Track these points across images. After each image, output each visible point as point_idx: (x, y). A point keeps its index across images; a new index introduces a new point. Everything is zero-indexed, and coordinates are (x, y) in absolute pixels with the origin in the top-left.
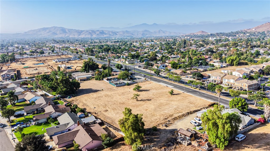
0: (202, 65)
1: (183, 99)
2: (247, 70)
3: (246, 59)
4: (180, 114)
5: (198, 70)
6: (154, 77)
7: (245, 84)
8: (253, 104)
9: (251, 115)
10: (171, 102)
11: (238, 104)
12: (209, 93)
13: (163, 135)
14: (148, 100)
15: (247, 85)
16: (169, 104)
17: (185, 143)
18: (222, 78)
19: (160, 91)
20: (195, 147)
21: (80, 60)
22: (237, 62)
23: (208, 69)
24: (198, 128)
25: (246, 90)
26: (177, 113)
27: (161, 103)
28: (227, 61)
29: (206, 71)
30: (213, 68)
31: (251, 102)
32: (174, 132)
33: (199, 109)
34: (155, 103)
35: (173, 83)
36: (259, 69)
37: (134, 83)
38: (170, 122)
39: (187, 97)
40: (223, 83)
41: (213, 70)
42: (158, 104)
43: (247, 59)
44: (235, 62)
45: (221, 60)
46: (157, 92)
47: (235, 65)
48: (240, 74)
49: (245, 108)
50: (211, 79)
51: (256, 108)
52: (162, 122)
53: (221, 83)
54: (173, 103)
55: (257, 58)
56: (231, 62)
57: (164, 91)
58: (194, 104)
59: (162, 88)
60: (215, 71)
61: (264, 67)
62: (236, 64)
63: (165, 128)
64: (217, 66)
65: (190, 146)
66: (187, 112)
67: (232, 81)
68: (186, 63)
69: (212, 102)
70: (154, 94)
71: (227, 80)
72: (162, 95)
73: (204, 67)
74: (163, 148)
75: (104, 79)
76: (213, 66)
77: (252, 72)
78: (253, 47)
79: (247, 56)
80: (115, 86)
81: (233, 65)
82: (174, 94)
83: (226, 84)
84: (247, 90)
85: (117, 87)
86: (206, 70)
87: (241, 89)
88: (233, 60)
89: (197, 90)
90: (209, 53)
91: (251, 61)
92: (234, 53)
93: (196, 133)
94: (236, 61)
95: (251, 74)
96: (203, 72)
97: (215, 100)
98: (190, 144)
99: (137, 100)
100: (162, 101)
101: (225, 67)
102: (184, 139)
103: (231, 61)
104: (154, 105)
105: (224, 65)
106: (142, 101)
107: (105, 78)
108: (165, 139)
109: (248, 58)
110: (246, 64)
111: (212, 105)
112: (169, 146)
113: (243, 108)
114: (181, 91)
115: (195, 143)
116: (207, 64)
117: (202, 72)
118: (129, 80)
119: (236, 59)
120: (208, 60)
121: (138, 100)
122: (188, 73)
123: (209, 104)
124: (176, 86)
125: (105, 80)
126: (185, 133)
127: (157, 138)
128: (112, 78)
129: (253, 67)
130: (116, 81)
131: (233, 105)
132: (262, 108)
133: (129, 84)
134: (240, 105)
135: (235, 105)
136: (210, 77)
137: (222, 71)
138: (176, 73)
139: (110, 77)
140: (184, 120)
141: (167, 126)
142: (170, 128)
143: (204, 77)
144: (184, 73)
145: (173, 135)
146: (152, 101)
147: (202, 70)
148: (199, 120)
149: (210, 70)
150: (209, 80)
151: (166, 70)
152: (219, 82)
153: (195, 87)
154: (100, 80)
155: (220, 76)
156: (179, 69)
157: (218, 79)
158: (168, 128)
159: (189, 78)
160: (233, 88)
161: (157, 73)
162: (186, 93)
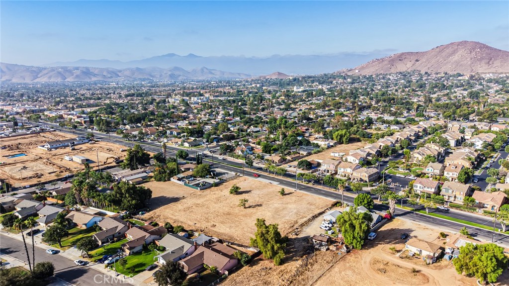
0: (302, 145)
1: (298, 199)
2: (362, 153)
3: (357, 132)
4: (305, 219)
5: (299, 153)
6: (245, 169)
7: (364, 174)
8: (377, 198)
9: (378, 212)
10: (286, 205)
11: (364, 201)
12: (327, 189)
13: (297, 245)
14: (258, 205)
15: (367, 175)
16: (287, 208)
17: (324, 249)
18: (336, 167)
19: (265, 191)
20: (333, 251)
21: (94, 143)
22: (347, 139)
23: (313, 152)
24: (330, 232)
25: (366, 181)
26: (301, 218)
27: (277, 209)
28: (334, 137)
29: (310, 155)
30: (319, 149)
31: (374, 196)
32: (307, 239)
33: (323, 210)
34: (270, 209)
35: (276, 177)
36: (376, 150)
37: (222, 181)
38: (299, 230)
39: (303, 197)
40: (338, 173)
41: (319, 152)
42: (274, 210)
43: (358, 133)
44: (344, 139)
45: (327, 136)
46: (262, 193)
47: (344, 142)
48: (356, 159)
49: (371, 205)
50: (322, 168)
51: (381, 203)
52: (290, 231)
53: (336, 173)
54: (290, 206)
55: (369, 128)
56: (340, 139)
57: (271, 190)
58: (314, 205)
59: (265, 186)
60: (321, 153)
61: (381, 146)
62: (346, 142)
63: (295, 237)
64: (323, 146)
65: (329, 251)
66: (311, 215)
67: (349, 170)
68: (277, 142)
69: (334, 200)
70: (260, 196)
71: (342, 170)
72: (271, 197)
73: (306, 148)
74: (304, 256)
75: (172, 179)
76: (318, 146)
77: (369, 154)
78: (362, 109)
79: (358, 128)
80: (198, 189)
82: (285, 195)
83: (342, 175)
84: (368, 181)
85: (202, 191)
86: (309, 154)
87: (361, 180)
88: (341, 136)
89: (310, 185)
90: (305, 121)
91: (364, 136)
92: (339, 122)
93: (330, 238)
94: (346, 137)
95: (368, 157)
96: (307, 156)
97: (335, 197)
98: (328, 249)
99: (245, 208)
100: (276, 205)
101: (332, 146)
102: (321, 245)
103: (339, 137)
104: (269, 211)
105: (332, 144)
106: (251, 208)
107: (173, 176)
108: (301, 248)
109: (359, 132)
110: (359, 140)
111: (335, 205)
112: (309, 253)
113: (369, 205)
114: (292, 190)
115: (331, 247)
116: (308, 143)
117: (305, 156)
118: (213, 178)
119: (345, 135)
120: (307, 135)
121: (247, 207)
122: (289, 160)
123: (331, 203)
124: (281, 182)
125: (174, 180)
126: (320, 238)
127: (293, 248)
128: (184, 177)
129: (369, 148)
130: (192, 180)
131: (359, 202)
132: (387, 202)
133: (217, 185)
134: (366, 202)
135: (361, 202)
136: (319, 165)
137: (332, 154)
138: (273, 161)
139: (181, 175)
140: (312, 225)
141: (297, 235)
142: (301, 236)
143: (313, 166)
144: (283, 161)
145: (308, 243)
146: (264, 206)
147: (305, 153)
148: (329, 224)
149: (315, 153)
150: (319, 170)
151: (258, 157)
152: (333, 172)
153: (307, 182)
154: (165, 181)
155: (333, 164)
156: (274, 153)
157: (332, 168)
158: (299, 237)
159: (292, 168)
160: (352, 180)
161: (250, 164)
162: (298, 191)
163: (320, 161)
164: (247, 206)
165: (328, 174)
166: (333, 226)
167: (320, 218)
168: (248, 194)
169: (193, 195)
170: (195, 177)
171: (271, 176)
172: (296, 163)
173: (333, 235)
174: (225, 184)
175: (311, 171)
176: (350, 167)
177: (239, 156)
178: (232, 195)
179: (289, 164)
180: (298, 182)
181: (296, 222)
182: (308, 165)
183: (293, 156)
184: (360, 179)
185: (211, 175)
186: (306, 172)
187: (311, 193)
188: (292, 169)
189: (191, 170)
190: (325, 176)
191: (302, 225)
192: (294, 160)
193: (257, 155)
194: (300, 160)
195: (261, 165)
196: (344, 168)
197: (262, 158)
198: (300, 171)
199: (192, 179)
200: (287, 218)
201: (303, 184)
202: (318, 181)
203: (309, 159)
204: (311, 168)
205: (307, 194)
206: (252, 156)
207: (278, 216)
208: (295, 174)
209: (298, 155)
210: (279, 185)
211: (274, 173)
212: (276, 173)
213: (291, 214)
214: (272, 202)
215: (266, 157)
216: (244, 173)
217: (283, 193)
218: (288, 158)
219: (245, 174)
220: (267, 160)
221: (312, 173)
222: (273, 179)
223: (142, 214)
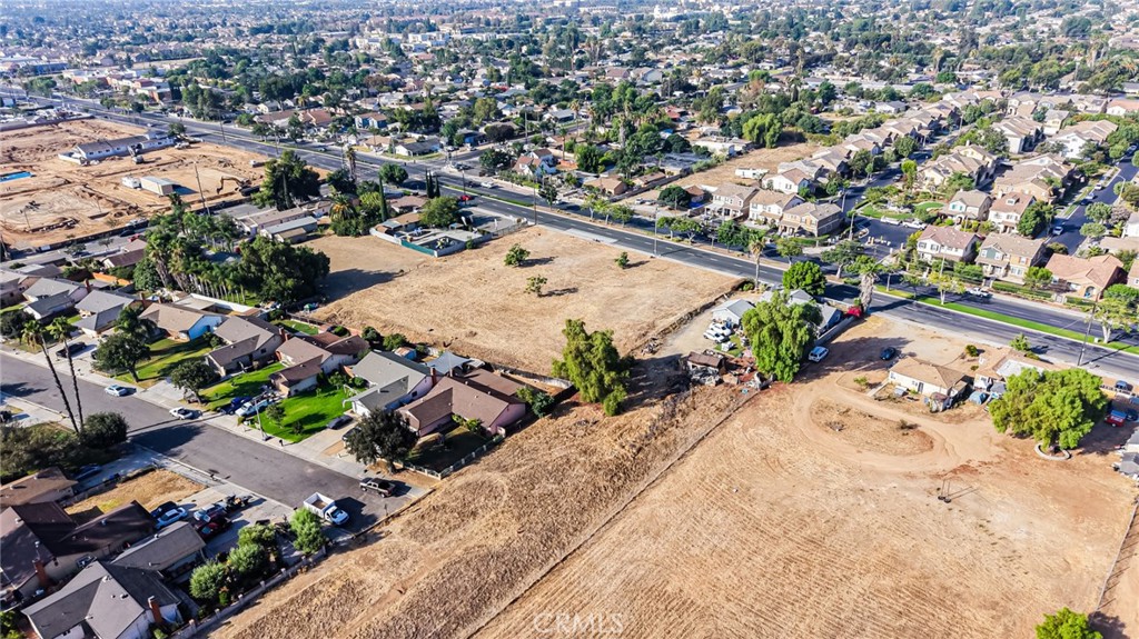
0: (669, 152)
1: (658, 276)
2: (808, 168)
3: (797, 120)
4: (672, 319)
5: (663, 171)
6: (540, 209)
7: (810, 216)
8: (835, 272)
9: (834, 302)
10: (632, 289)
11: (804, 279)
12: (723, 252)
13: (653, 373)
14: (569, 291)
15: (815, 220)
16: (632, 295)
17: (710, 382)
18: (747, 201)
19: (584, 259)
20: (732, 386)
21: (188, 147)
22: (773, 136)
23: (694, 167)
24: (725, 347)
25: (812, 235)
26: (663, 317)
27: (610, 297)
28: (745, 131)
29: (688, 174)
30: (709, 161)
31: (828, 268)
32: (674, 361)
33: (712, 299)
34: (595, 299)
35: (610, 227)
36: (838, 162)
37: (488, 237)
38: (658, 342)
39: (669, 271)
40: (750, 216)
41: (709, 167)
42: (604, 301)
43: (800, 121)
44: (767, 137)
45: (728, 129)
46: (577, 263)
47: (768, 144)
48: (793, 184)
49: (820, 286)
50: (715, 205)
51: (841, 283)
52: (638, 344)
53: (745, 216)
54: (638, 291)
55: (826, 110)
56: (758, 135)
57: (598, 256)
58: (693, 287)
59: (585, 248)
60: (713, 170)
61: (850, 152)
62: (773, 143)
63: (648, 356)
64: (718, 153)
65: (722, 386)
66: (686, 311)
67: (775, 210)
68: (614, 145)
69: (738, 278)
70: (575, 270)
71: (760, 208)
72: (598, 272)
73: (679, 158)
74: (669, 397)
75: (372, 230)
76: (706, 153)
77: (822, 172)
78: (812, 63)
79: (801, 109)
80: (432, 254)
81: (763, 146)
82: (630, 266)
83: (758, 220)
84: (816, 233)
85: (443, 258)
86: (687, 172)
87: (802, 231)
88: (762, 130)
89: (686, 244)
90: (677, 93)
91: (813, 129)
92: (758, 94)
93: (725, 358)
94: (771, 132)
95: (819, 179)
96: (681, 177)
97: (741, 271)
98: (720, 382)
99: (540, 296)
100: (609, 290)
101: (739, 153)
102: (705, 374)
103: (756, 131)
104: (593, 303)
105: (738, 148)
106: (554, 296)
107: (374, 225)
108: (662, 379)
109: (804, 118)
110: (801, 139)
111: (739, 287)
112: (678, 391)
113: (815, 288)
114: (644, 255)
115: (729, 378)
116: (685, 147)
117: (676, 178)
118: (466, 229)
119: (770, 126)
120: (683, 126)
121: (541, 293)
122: (640, 188)
123: (732, 283)
124: (621, 238)
125: (377, 233)
126: (704, 360)
127: (645, 380)
128: (400, 227)
129: (823, 157)
130: (419, 235)
131: (794, 281)
132: (855, 280)
133: (475, 245)
134: (808, 280)
135: (798, 281)
136: (708, 197)
137: (739, 173)
138: (604, 190)
139: (394, 223)
140: (687, 331)
141: (653, 352)
142: (662, 354)
143: (693, 200)
144: (627, 189)
145: (677, 369)
146: (581, 291)
147: (676, 171)
148: (723, 328)
149: (700, 170)
150: (708, 210)
151: (567, 180)
152: (739, 215)
153: (679, 238)
154: (358, 235)
155: (740, 195)
156: (604, 171)
157: (736, 205)
158: (657, 356)
159: (647, 205)
160: (780, 230)
161: (549, 195)
162: (659, 257)
163: (711, 189)
164: (544, 292)
165: (728, 218)
166: (733, 333)
167: (706, 316)
168: (547, 265)
169: (423, 268)
170: (425, 227)
171: (599, 224)
172: (655, 194)
173: (732, 351)
174: (493, 242)
175: (688, 212)
176: (779, 202)
177: (524, 179)
178: (510, 267)
179: (639, 197)
180: (657, 237)
181: (652, 326)
182: (684, 199)
183: (650, 178)
184: (800, 228)
185: (461, 222)
186: (678, 214)
187: (688, 261)
188: (646, 208)
189: (415, 211)
190: (720, 222)
191: (665, 332)
192: (650, 186)
193: (565, 176)
194: (664, 187)
195: (575, 201)
196: (765, 204)
197: (578, 183)
198: (664, 213)
199: (420, 231)
200: (633, 317)
201: (669, 241)
202: (703, 236)
203: (686, 184)
204: (688, 206)
205: (678, 265)
206: (554, 178)
207: (612, 314)
208: (652, 219)
209: (661, 175)
210: (616, 246)
211: (604, 219)
212: (610, 217)
213: (641, 308)
214: (600, 282)
215: (586, 182)
216: (536, 217)
217: (625, 263)
218: (638, 182)
219: (540, 220)
220: (590, 188)
221: (691, 216)
222: (603, 232)
223: (311, 309)
